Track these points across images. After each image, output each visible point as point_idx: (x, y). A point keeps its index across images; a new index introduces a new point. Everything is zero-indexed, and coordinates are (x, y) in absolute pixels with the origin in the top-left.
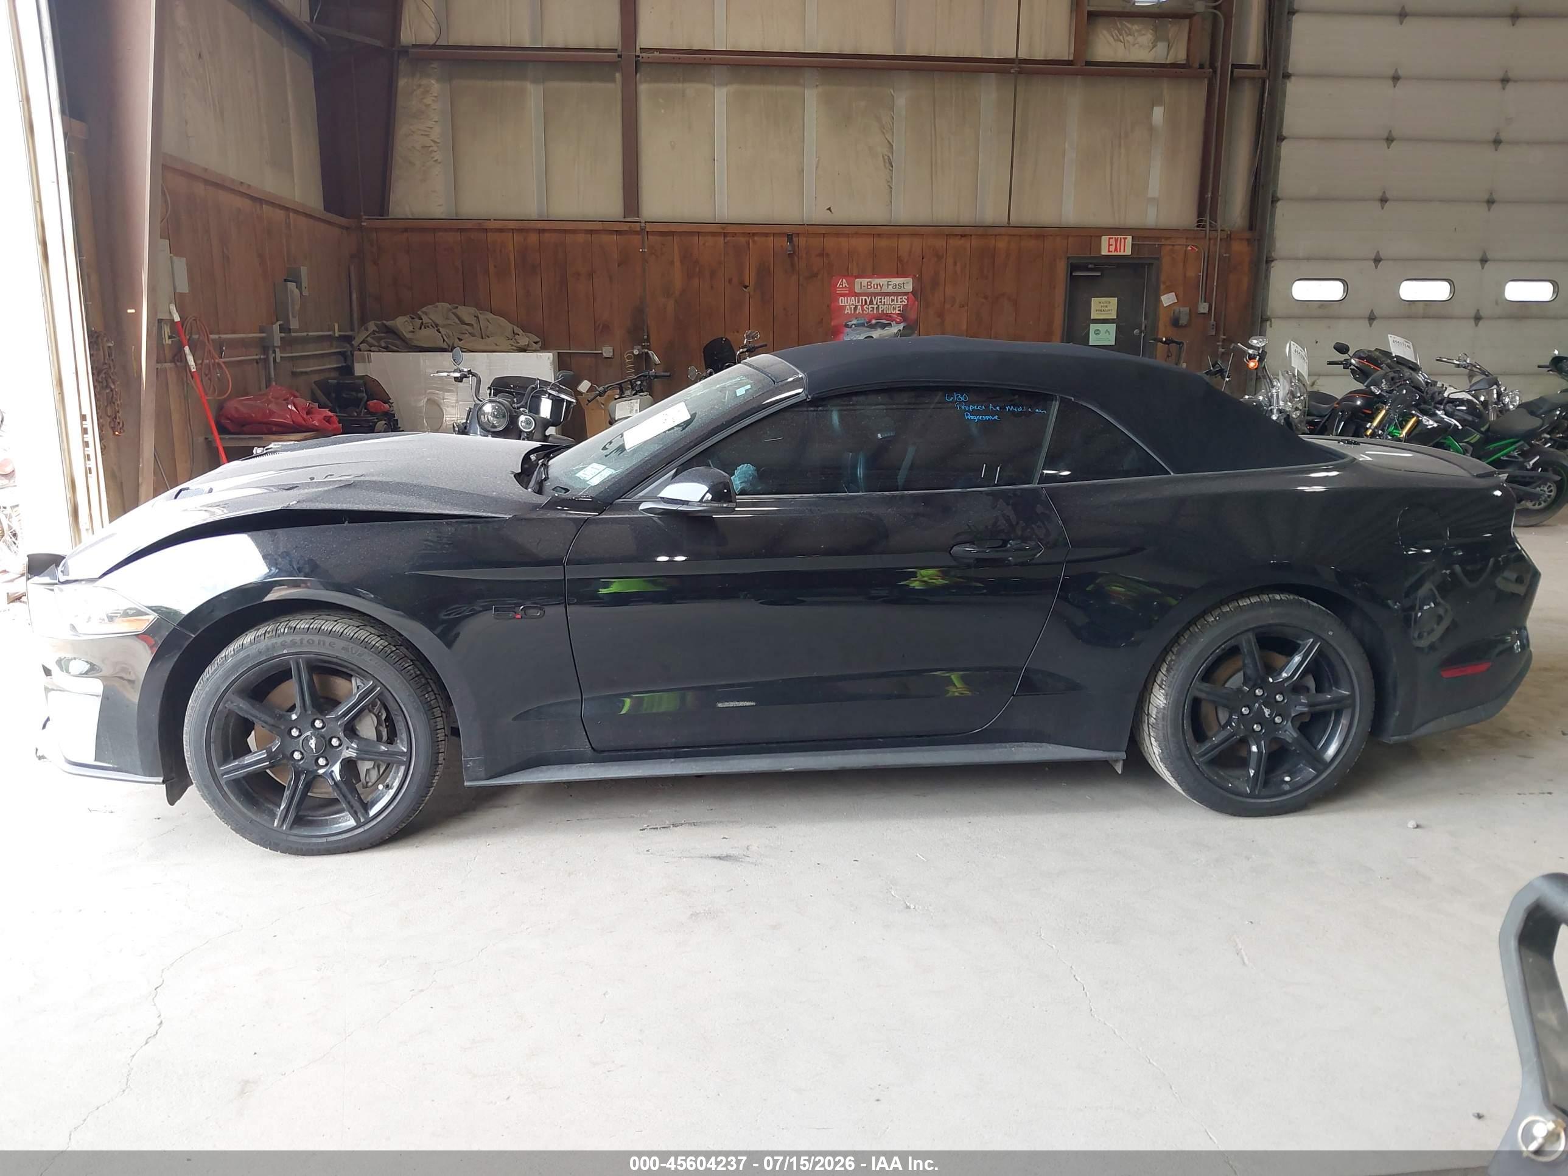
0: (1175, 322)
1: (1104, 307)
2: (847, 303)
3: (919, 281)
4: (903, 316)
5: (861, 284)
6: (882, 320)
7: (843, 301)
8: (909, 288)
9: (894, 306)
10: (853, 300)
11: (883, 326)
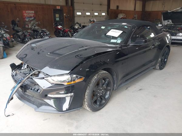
0: (66, 17)
1: (57, 15)
2: (25, 14)
3: (35, 11)
4: (34, 16)
5: (27, 12)
6: (31, 17)
7: (24, 14)
8: (34, 12)
9: (32, 15)
10: (26, 14)
11: (31, 18)
